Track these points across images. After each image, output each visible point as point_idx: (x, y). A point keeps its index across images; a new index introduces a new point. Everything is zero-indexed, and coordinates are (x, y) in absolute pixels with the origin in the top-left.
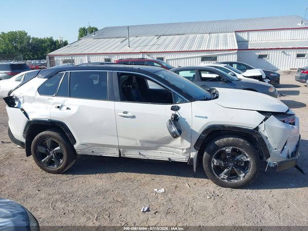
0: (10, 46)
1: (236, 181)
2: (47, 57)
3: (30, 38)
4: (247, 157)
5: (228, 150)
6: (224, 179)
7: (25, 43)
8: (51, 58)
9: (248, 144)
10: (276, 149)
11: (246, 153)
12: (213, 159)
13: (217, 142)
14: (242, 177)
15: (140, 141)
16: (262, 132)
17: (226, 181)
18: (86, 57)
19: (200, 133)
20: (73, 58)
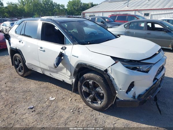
0: (72, 8)
1: (96, 105)
2: (82, 14)
3: (82, 4)
4: (102, 90)
5: (91, 82)
6: (89, 101)
7: (79, 6)
8: (84, 14)
9: (102, 81)
10: (121, 89)
11: (101, 87)
12: (83, 86)
13: (84, 75)
14: (99, 104)
15: (49, 67)
16: (110, 74)
17: (90, 103)
18: (102, 14)
19: (75, 67)
20: (95, 14)
